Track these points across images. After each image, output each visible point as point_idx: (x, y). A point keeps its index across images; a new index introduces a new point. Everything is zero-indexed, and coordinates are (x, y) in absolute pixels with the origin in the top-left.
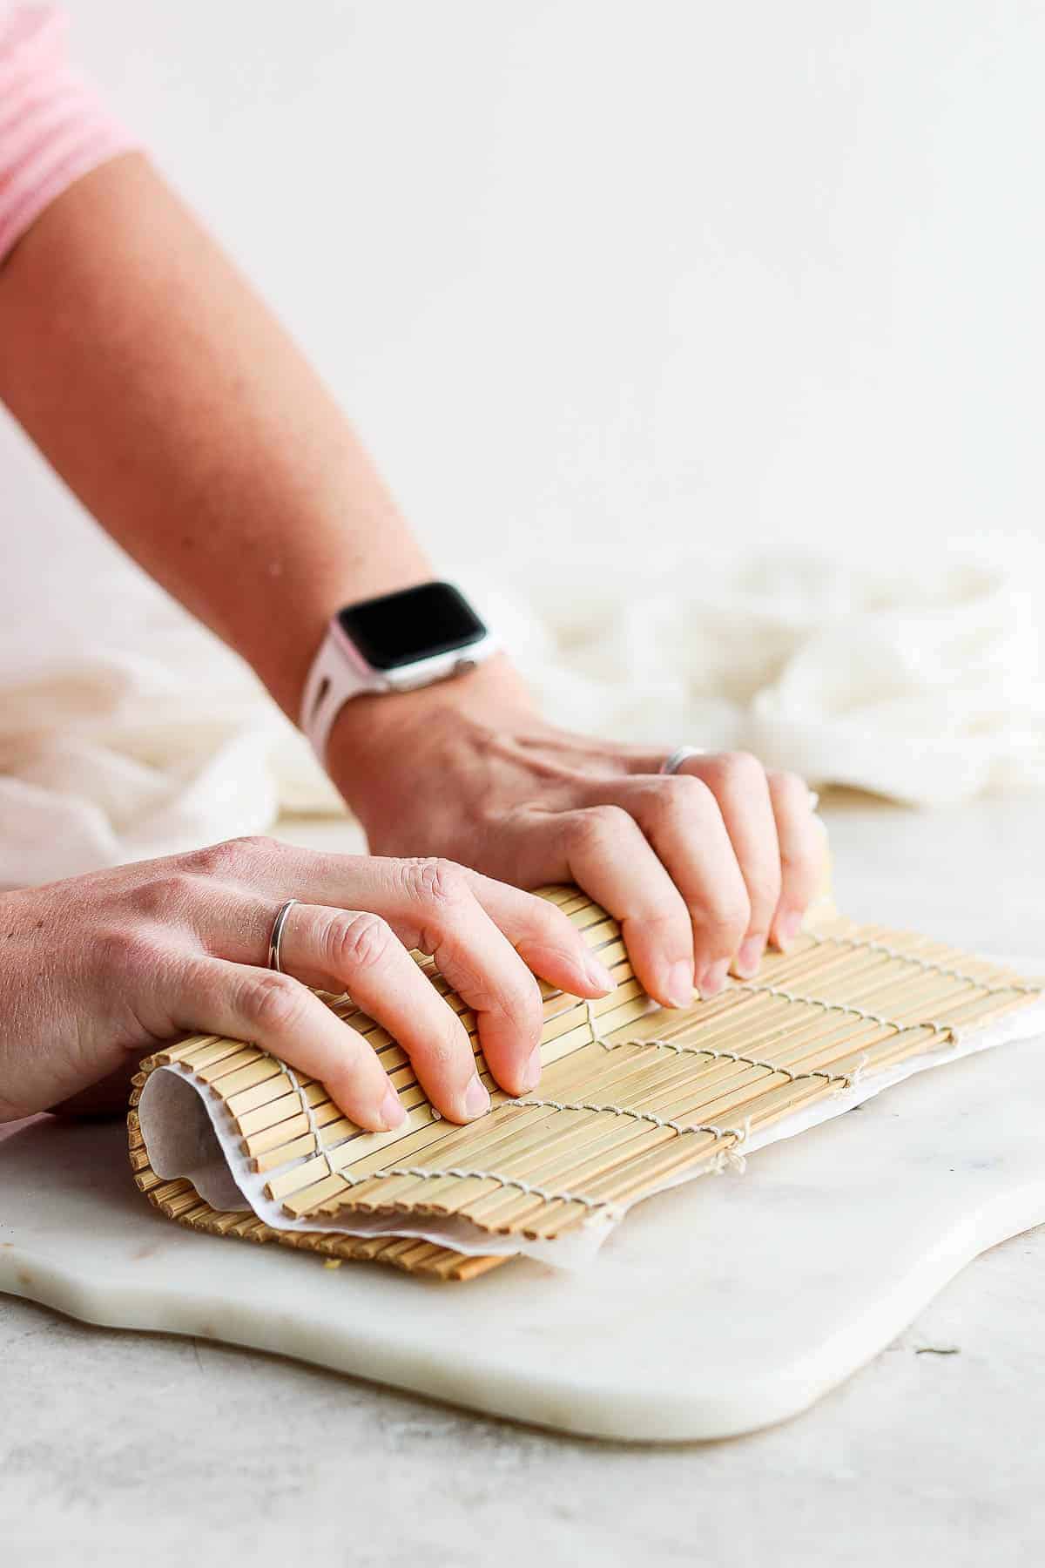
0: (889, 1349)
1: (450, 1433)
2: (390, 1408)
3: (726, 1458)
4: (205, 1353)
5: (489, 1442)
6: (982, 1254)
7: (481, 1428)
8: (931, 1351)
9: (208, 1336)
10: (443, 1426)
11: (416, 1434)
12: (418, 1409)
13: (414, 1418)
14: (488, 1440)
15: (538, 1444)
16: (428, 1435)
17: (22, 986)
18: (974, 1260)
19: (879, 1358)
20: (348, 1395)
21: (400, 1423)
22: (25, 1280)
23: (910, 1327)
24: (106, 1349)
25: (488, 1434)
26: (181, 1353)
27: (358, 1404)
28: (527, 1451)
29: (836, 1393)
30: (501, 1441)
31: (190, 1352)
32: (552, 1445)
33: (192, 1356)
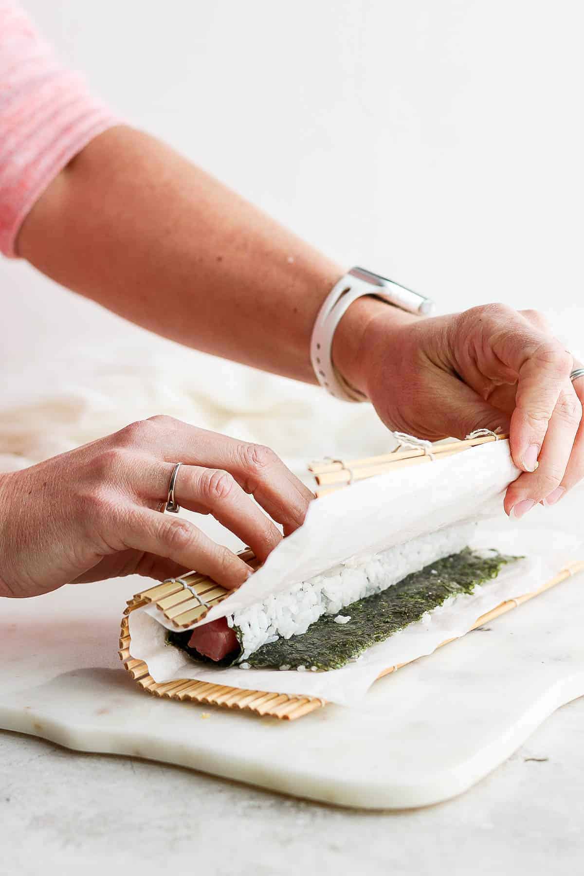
0: (510, 759)
1: (272, 806)
2: (239, 793)
3: (422, 818)
4: (136, 765)
5: (293, 810)
6: (560, 708)
7: (288, 803)
8: (533, 760)
9: (139, 756)
10: (267, 803)
11: (253, 807)
12: (254, 794)
13: (252, 798)
14: (292, 809)
15: (319, 811)
16: (259, 807)
17: (40, 523)
18: (556, 711)
19: (504, 764)
20: (215, 786)
21: (244, 802)
22: (38, 727)
23: (521, 747)
24: (82, 763)
25: (292, 806)
26: (124, 765)
27: (221, 791)
28: (314, 815)
29: (482, 783)
30: (299, 810)
31: (129, 765)
32: (328, 812)
33: (130, 766)
